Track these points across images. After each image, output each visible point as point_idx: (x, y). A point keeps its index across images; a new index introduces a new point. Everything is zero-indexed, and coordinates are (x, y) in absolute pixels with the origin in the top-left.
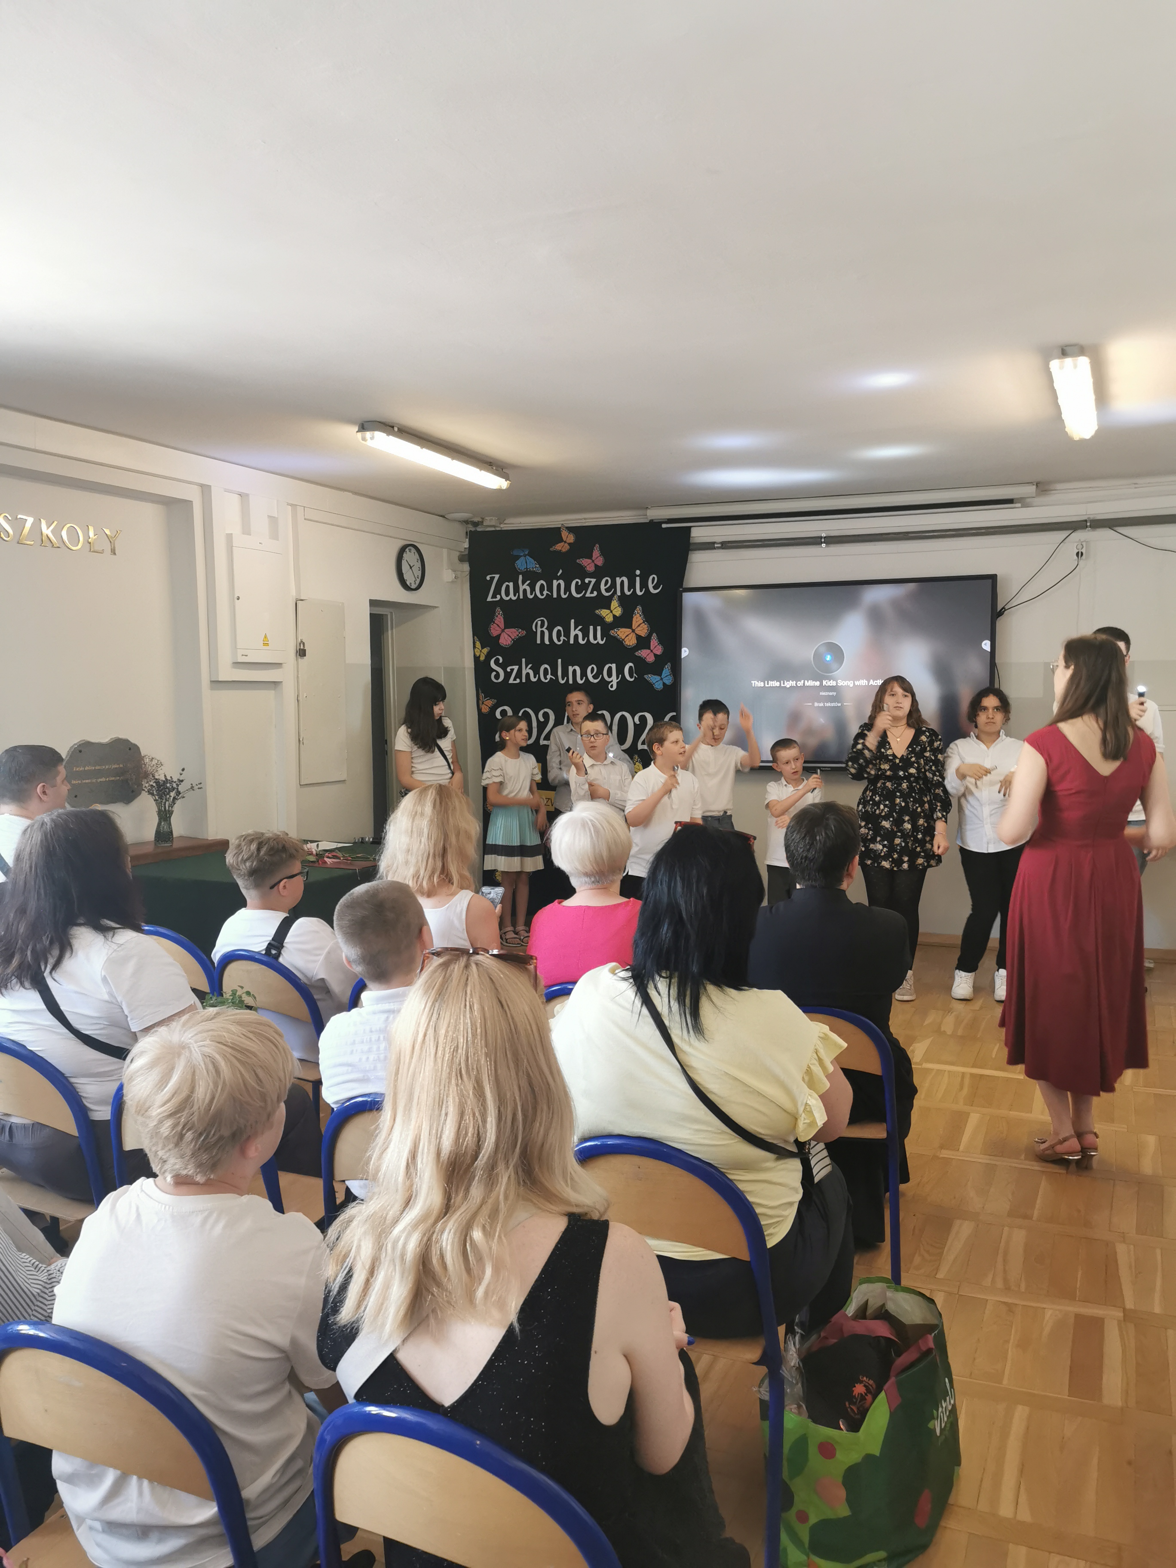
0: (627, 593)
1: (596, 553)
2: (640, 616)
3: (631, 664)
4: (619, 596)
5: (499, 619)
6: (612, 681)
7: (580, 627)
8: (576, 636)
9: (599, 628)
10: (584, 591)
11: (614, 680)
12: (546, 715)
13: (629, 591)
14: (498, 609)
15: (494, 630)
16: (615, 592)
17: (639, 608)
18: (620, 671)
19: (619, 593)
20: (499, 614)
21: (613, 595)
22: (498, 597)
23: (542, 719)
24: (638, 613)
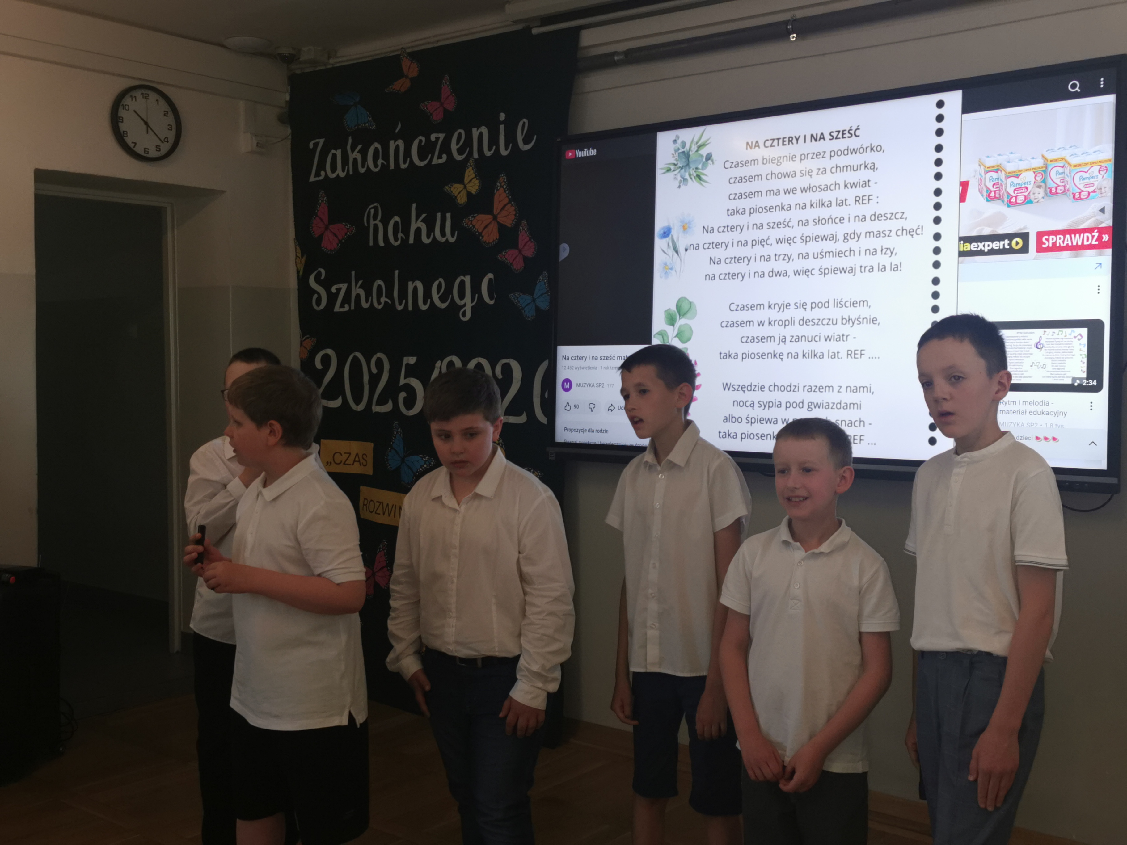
0: (488, 154)
1: (446, 89)
2: (505, 191)
3: (490, 276)
4: (476, 160)
5: (323, 208)
6: (464, 305)
7: (424, 216)
8: (418, 231)
9: (448, 215)
10: (430, 155)
11: (468, 303)
12: (379, 363)
13: (490, 149)
14: (322, 192)
15: (317, 227)
16: (471, 154)
17: (503, 177)
18: (476, 289)
19: (476, 156)
20: (322, 201)
21: (466, 160)
22: (323, 173)
23: (374, 371)
24: (502, 186)
